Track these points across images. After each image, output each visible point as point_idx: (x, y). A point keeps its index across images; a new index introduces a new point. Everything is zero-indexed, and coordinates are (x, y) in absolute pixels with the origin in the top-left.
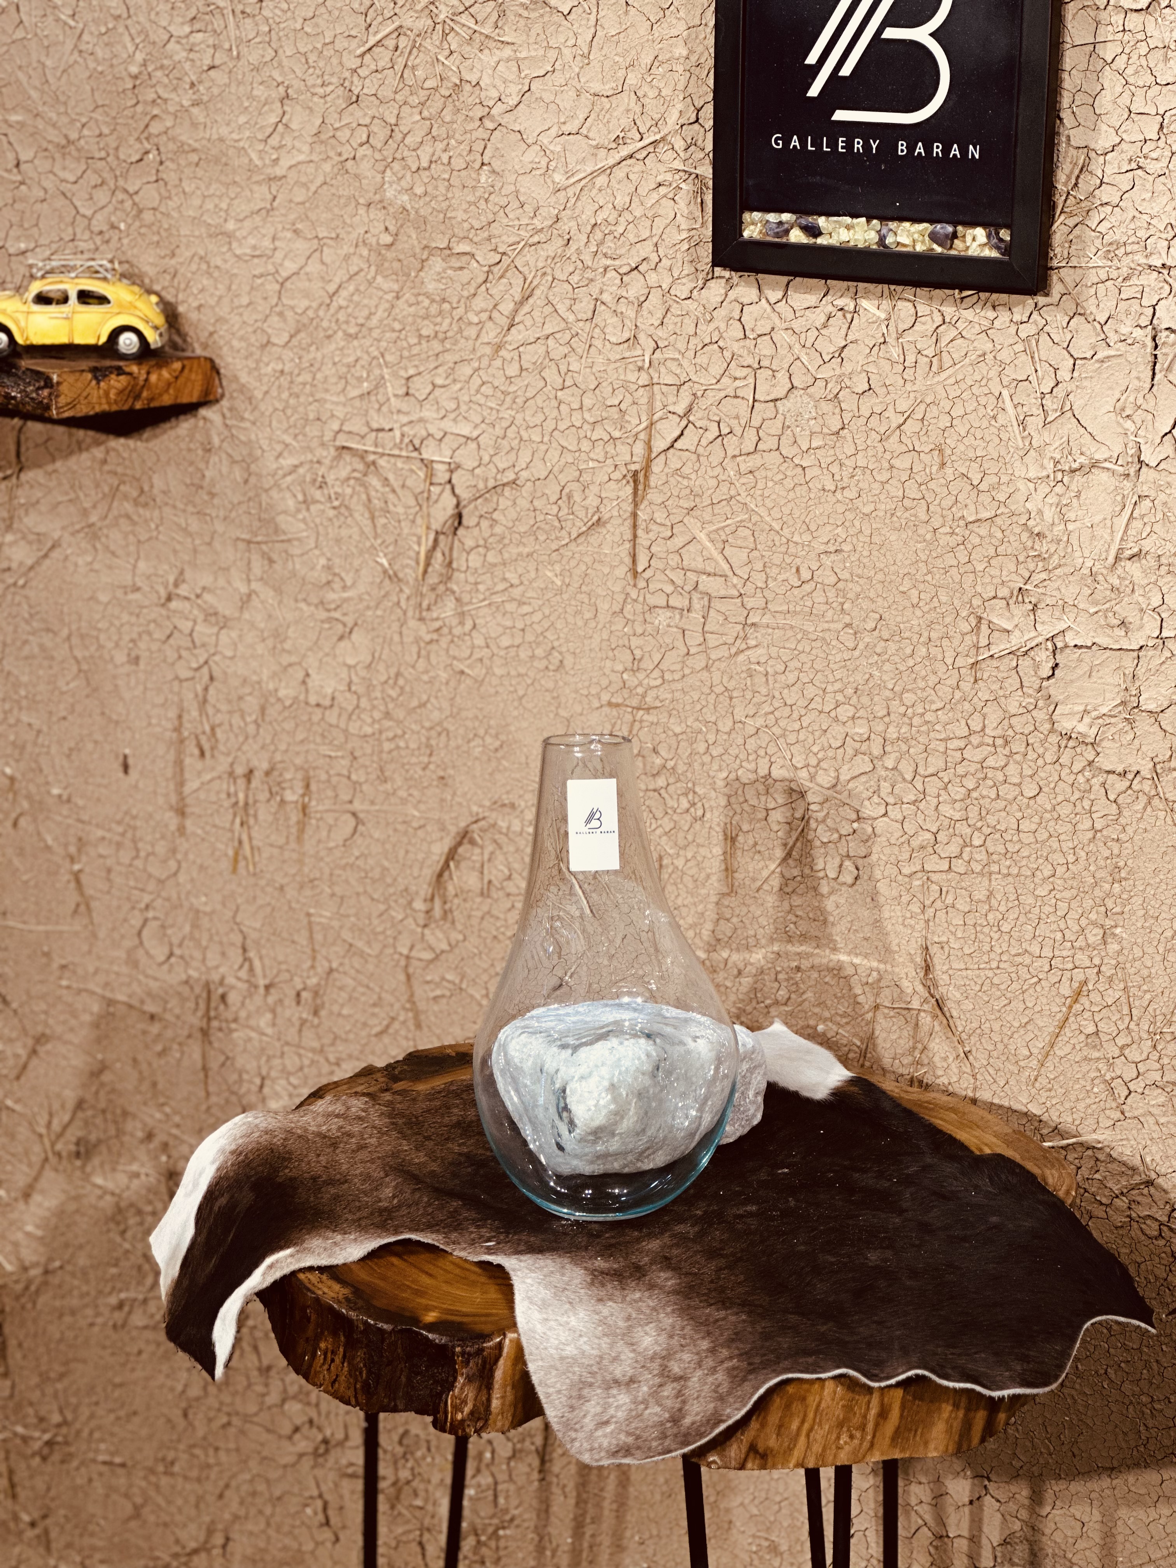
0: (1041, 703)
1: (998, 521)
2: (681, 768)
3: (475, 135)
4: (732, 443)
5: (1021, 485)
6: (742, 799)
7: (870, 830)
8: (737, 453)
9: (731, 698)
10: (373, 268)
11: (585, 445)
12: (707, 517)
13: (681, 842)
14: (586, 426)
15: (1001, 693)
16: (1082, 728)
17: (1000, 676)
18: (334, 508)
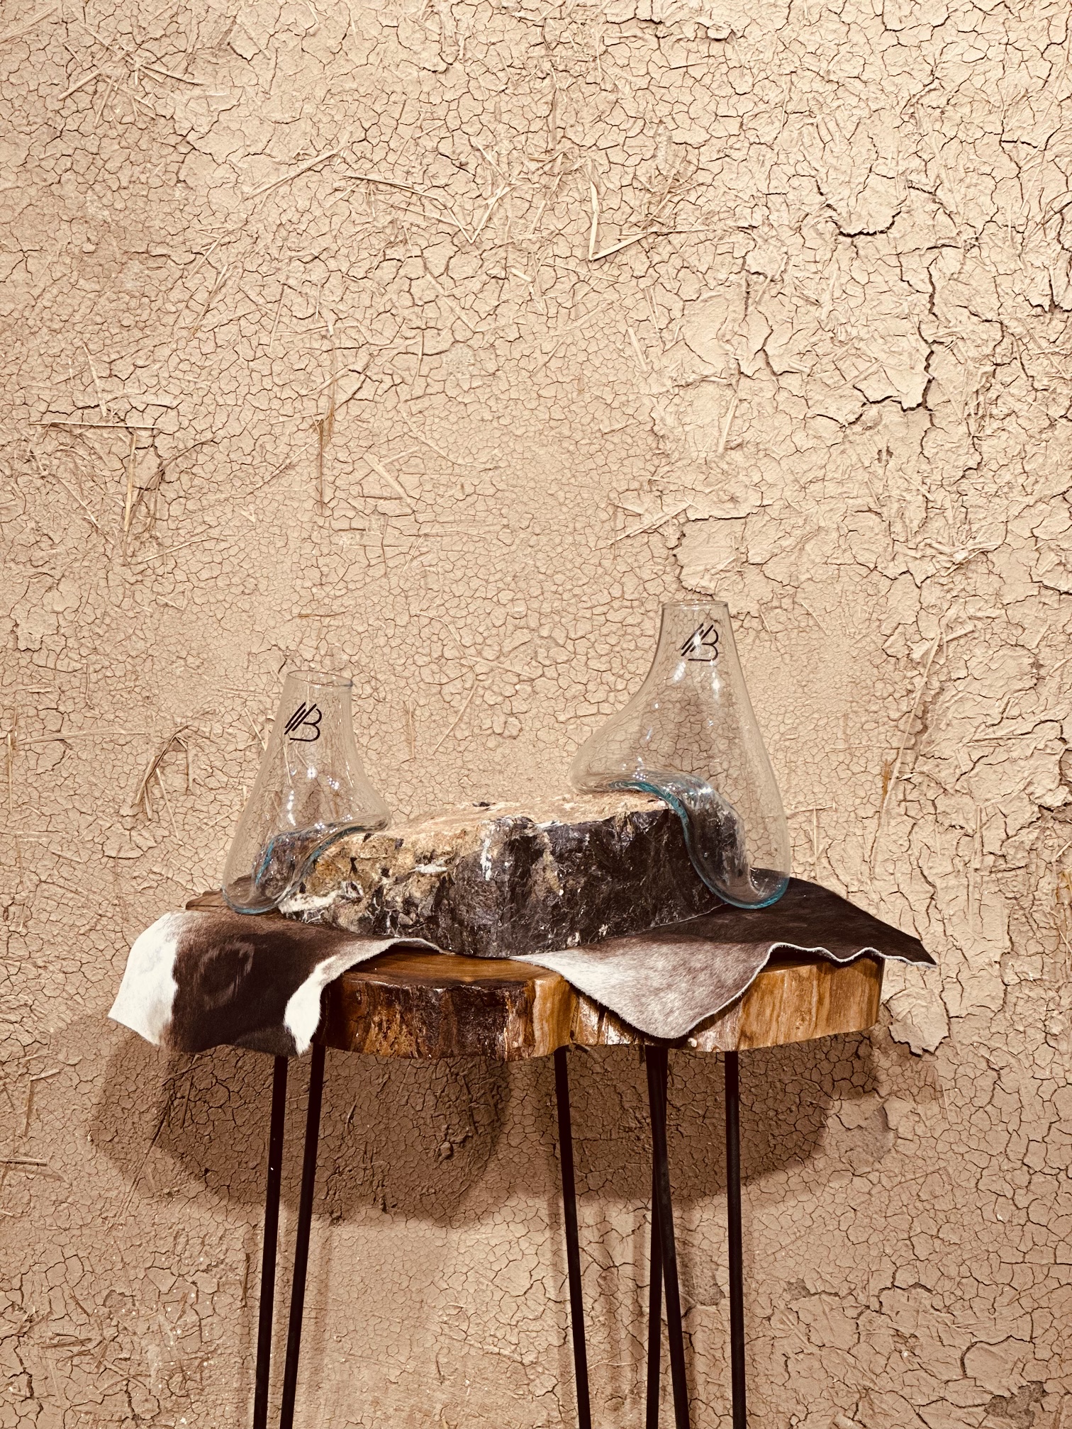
0: (668, 569)
1: (628, 430)
2: (364, 661)
3: (169, 159)
4: (404, 391)
5: (646, 401)
6: (418, 679)
7: (529, 689)
8: (409, 397)
9: (406, 597)
10: (75, 273)
11: (276, 404)
12: (384, 452)
13: (365, 723)
14: (276, 388)
15: (636, 565)
16: (704, 583)
17: (634, 551)
18: (43, 477)
